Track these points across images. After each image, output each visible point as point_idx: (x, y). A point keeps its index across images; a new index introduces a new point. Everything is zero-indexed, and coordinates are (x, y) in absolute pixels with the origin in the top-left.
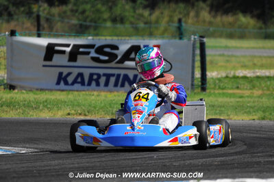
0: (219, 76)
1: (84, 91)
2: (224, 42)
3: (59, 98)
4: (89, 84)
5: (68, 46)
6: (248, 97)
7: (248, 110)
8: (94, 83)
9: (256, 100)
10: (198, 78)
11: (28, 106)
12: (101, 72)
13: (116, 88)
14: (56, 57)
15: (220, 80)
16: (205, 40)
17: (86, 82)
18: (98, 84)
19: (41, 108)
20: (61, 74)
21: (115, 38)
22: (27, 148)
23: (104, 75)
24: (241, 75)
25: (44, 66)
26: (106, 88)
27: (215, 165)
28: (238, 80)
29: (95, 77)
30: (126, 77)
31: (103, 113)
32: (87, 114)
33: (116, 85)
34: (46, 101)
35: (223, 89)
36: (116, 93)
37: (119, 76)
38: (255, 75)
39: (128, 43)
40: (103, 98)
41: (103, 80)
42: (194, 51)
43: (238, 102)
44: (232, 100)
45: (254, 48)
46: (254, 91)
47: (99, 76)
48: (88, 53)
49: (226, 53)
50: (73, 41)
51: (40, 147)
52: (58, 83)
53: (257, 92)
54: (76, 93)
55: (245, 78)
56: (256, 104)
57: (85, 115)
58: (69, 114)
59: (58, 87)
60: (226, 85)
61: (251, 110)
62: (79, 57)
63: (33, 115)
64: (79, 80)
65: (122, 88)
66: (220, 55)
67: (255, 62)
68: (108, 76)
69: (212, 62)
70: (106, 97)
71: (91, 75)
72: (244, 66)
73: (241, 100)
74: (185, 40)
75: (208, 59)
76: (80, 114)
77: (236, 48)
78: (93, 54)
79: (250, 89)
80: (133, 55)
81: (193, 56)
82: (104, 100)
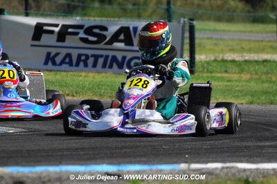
0: (208, 59)
1: (71, 71)
2: (212, 25)
4: (77, 65)
5: (56, 26)
6: (236, 80)
7: (236, 94)
8: (82, 64)
9: (245, 84)
12: (89, 52)
13: (104, 69)
14: (44, 37)
15: (208, 63)
16: (195, 23)
17: (74, 63)
18: (86, 65)
20: (49, 54)
21: (104, 19)
22: (15, 127)
23: (93, 56)
24: (230, 58)
25: (32, 46)
26: (94, 69)
27: (205, 149)
28: (226, 64)
29: (83, 58)
30: (114, 58)
31: (91, 94)
32: (75, 94)
33: (104, 66)
35: (211, 72)
36: (104, 74)
37: (107, 57)
38: (243, 59)
39: (117, 25)
40: (91, 79)
41: (91, 61)
42: (183, 34)
43: (227, 86)
44: (221, 83)
45: (241, 32)
46: (243, 75)
47: (87, 57)
48: (77, 34)
49: (214, 36)
50: (62, 21)
51: (28, 126)
52: (46, 63)
53: (245, 76)
54: (63, 73)
55: (233, 61)
56: (244, 88)
57: (73, 96)
59: (45, 67)
60: (214, 69)
61: (240, 94)
62: (68, 37)
64: (67, 60)
65: (110, 70)
66: (208, 38)
67: (244, 46)
68: (96, 57)
69: (200, 45)
70: (94, 78)
71: (80, 56)
72: (232, 50)
73: (229, 83)
74: (174, 23)
75: (197, 42)
76: (68, 95)
77: (224, 31)
78: (82, 35)
79: (239, 73)
80: (122, 37)
81: (183, 38)
82: (92, 81)
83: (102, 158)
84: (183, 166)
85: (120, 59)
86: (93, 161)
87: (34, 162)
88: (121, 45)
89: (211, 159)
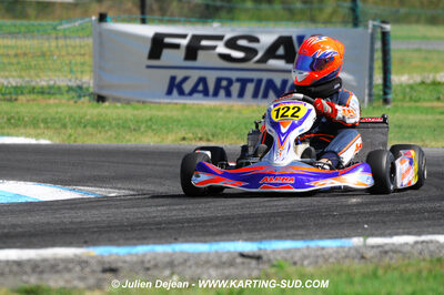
0: (411, 82)
3: (169, 114)
4: (216, 94)
5: (184, 36)
8: (222, 92)
10: (378, 85)
11: (124, 127)
12: (234, 75)
13: (255, 100)
14: (166, 53)
15: (411, 87)
16: (389, 27)
17: (211, 91)
18: (228, 94)
19: (142, 129)
20: (173, 79)
22: (119, 189)
23: (238, 80)
25: (149, 67)
26: (240, 100)
28: (439, 88)
29: (224, 83)
30: (270, 83)
31: (235, 137)
32: (210, 137)
33: (255, 95)
34: (151, 120)
35: (416, 101)
36: (255, 108)
37: (259, 82)
39: (273, 33)
40: (235, 114)
41: (236, 88)
42: (372, 43)
43: (438, 120)
44: (430, 117)
47: (230, 82)
48: (213, 48)
49: (424, 47)
50: (191, 30)
51: (139, 187)
52: (169, 92)
57: (208, 140)
58: (184, 139)
59: (168, 99)
60: (421, 96)
62: (201, 54)
63: (130, 141)
64: (201, 87)
65: (265, 100)
66: (415, 50)
68: (244, 82)
69: (402, 61)
70: (240, 112)
71: (219, 81)
74: (360, 30)
75: (394, 56)
76: (201, 139)
77: (440, 38)
78: (221, 49)
80: (281, 51)
81: (372, 51)
82: (237, 118)
83: (239, 232)
84: (356, 241)
85: (278, 83)
86: (225, 237)
87: (138, 239)
88: (280, 64)
89: (401, 231)
